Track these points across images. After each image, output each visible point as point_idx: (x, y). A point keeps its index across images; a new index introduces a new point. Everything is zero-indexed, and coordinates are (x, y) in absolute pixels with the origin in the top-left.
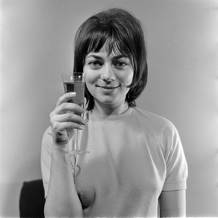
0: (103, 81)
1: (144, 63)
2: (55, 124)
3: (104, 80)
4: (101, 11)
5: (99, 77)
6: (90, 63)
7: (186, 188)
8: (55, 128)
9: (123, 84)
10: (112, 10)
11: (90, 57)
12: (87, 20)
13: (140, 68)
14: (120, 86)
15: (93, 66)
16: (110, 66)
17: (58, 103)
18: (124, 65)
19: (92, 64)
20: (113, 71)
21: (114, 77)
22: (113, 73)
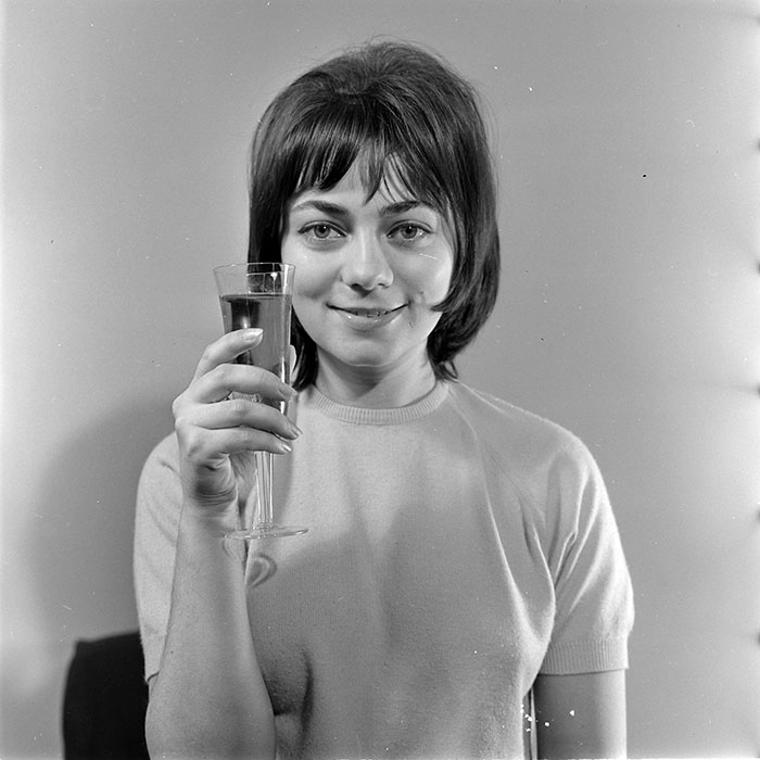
0: (348, 288)
1: (487, 227)
2: (192, 436)
3: (355, 286)
4: (339, 54)
5: (336, 276)
6: (304, 230)
7: (626, 665)
8: (194, 450)
9: (418, 299)
10: (376, 50)
11: (304, 208)
12: (293, 84)
13: (477, 243)
14: (409, 303)
15: (315, 237)
16: (375, 238)
17: (203, 364)
18: (420, 233)
19: (312, 231)
20: (386, 253)
21: (387, 275)
22: (383, 260)
